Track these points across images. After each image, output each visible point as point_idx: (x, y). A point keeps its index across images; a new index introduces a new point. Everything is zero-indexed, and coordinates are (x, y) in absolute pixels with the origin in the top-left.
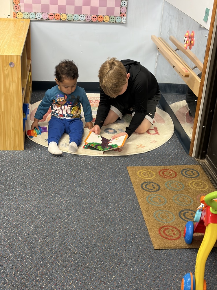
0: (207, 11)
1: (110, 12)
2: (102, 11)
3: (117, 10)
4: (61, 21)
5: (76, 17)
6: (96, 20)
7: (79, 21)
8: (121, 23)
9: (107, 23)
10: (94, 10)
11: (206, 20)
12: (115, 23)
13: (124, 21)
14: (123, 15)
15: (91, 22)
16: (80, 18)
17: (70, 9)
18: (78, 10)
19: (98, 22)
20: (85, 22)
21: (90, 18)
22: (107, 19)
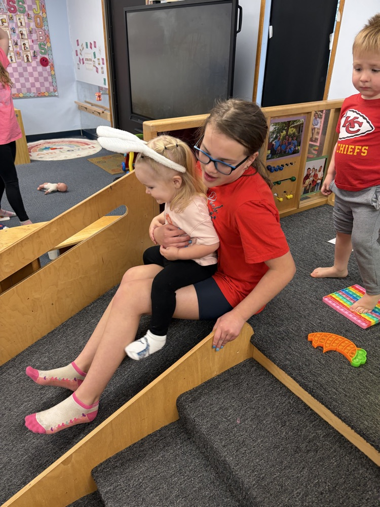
0: (105, 80)
1: (47, 89)
2: (43, 90)
3: (52, 89)
4: (20, 98)
5: (28, 94)
6: (40, 95)
7: (31, 97)
8: (55, 96)
9: (47, 97)
10: (38, 89)
11: (105, 84)
12: (52, 96)
13: (57, 94)
14: (55, 91)
15: (38, 97)
16: (31, 95)
17: (24, 90)
18: (29, 90)
19: (41, 97)
20: (34, 97)
21: (37, 95)
22: (46, 94)
